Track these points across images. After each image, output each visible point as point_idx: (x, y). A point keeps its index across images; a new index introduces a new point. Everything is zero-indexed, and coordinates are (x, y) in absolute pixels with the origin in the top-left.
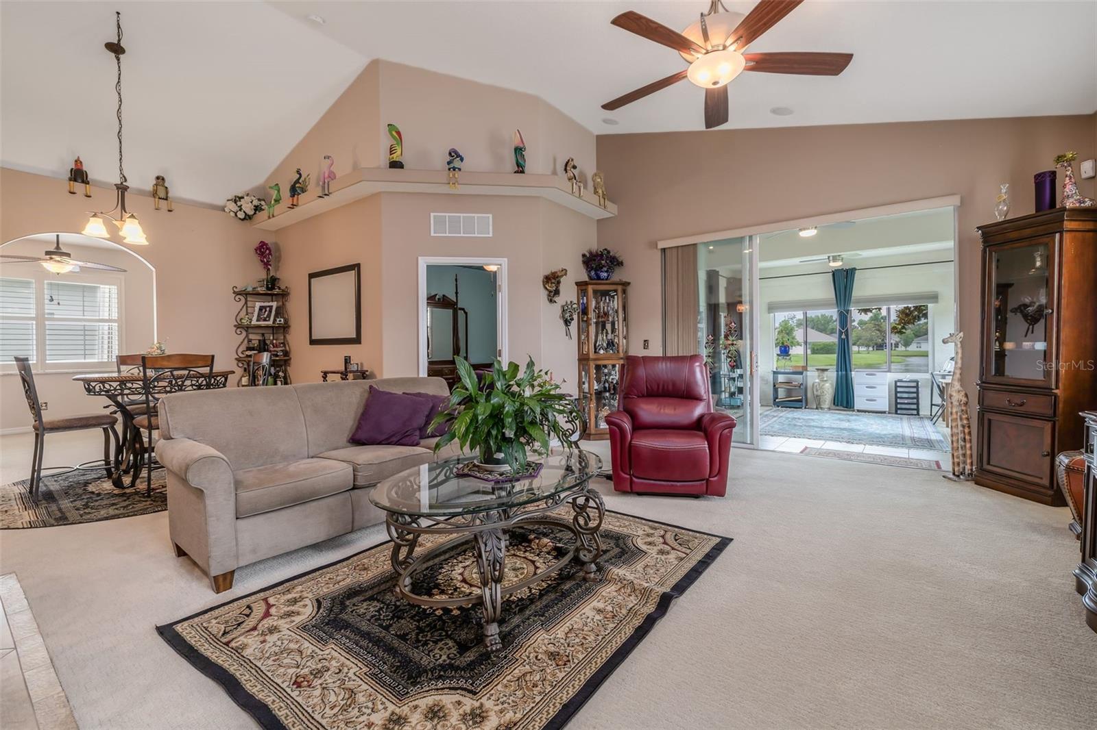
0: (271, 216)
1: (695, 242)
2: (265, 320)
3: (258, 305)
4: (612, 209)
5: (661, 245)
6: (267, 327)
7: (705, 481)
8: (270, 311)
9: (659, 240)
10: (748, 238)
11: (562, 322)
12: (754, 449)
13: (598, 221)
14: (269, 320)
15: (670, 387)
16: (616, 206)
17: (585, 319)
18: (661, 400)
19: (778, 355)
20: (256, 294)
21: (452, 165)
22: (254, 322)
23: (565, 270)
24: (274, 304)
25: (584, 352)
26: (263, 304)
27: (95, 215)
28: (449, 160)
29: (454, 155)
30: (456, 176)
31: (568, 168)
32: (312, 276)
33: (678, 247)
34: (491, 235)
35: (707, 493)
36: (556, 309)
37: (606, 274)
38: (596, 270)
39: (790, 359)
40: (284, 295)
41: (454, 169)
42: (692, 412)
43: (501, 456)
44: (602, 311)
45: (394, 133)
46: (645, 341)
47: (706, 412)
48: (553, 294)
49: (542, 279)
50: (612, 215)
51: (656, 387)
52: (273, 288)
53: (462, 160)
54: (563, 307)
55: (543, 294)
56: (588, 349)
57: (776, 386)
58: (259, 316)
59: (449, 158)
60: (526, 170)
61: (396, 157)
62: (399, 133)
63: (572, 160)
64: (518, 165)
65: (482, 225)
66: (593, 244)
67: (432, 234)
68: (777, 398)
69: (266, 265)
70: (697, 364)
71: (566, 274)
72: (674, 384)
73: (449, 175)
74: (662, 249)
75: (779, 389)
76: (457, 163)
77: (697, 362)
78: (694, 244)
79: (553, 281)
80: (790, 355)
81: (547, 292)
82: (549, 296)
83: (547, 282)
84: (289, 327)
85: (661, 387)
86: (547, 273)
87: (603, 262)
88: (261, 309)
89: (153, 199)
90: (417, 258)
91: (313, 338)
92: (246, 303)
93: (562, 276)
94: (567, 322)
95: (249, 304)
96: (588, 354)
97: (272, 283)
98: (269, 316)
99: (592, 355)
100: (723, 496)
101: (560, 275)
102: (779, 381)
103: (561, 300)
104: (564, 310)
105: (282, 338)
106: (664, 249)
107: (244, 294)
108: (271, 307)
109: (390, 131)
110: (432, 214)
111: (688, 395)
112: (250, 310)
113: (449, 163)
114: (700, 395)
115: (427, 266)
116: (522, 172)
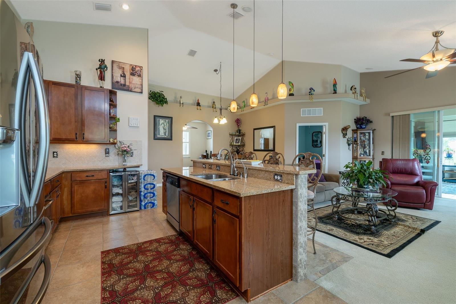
0: (243, 111)
1: (409, 113)
2: (238, 143)
3: (235, 138)
4: (368, 101)
5: (392, 115)
6: (238, 145)
7: (423, 204)
8: (239, 140)
9: (391, 113)
10: (437, 111)
11: (347, 145)
12: (439, 197)
13: (360, 106)
14: (239, 143)
15: (404, 170)
16: (369, 100)
17: (356, 143)
18: (399, 175)
19: (445, 157)
20: (235, 135)
21: (311, 93)
22: (235, 144)
23: (349, 126)
24: (240, 138)
25: (355, 156)
26: (237, 138)
27: (216, 117)
28: (309, 91)
29: (311, 89)
30: (313, 97)
31: (352, 89)
32: (254, 129)
33: (400, 115)
34: (322, 115)
35: (424, 208)
36: (345, 140)
37: (365, 126)
38: (360, 125)
39: (453, 160)
40: (243, 135)
41: (312, 94)
42: (414, 179)
43: (366, 186)
44: (362, 140)
45: (291, 84)
46: (382, 152)
47: (420, 180)
48: (345, 135)
49: (341, 129)
50: (367, 103)
51: (397, 170)
52: (240, 133)
53: (314, 91)
54: (348, 139)
55: (342, 135)
56: (357, 154)
57: (444, 172)
58: (236, 142)
59: (310, 91)
60: (337, 92)
61: (291, 92)
62: (292, 84)
63: (354, 86)
64: (334, 90)
65: (319, 111)
66: (358, 114)
67: (301, 116)
68: (444, 178)
69: (238, 126)
70: (416, 162)
71: (350, 127)
72: (405, 169)
73: (310, 97)
74: (392, 116)
75: (445, 174)
76: (313, 92)
77: (415, 161)
78: (409, 114)
79: (345, 130)
80: (452, 158)
81: (343, 134)
82: (343, 135)
83: (343, 131)
84: (245, 145)
85: (399, 170)
86: (343, 127)
87: (364, 122)
88: (236, 139)
89: (212, 108)
90: (296, 124)
91: (255, 149)
92: (232, 138)
93: (349, 128)
94: (349, 145)
95: (233, 138)
96: (357, 156)
97: (239, 131)
98: (239, 142)
99: (359, 157)
100: (432, 210)
101: (348, 128)
102: (445, 170)
103: (347, 137)
104: (348, 140)
105: (242, 148)
106: (393, 116)
107: (231, 135)
108: (239, 139)
109: (289, 84)
110: (301, 109)
111: (412, 173)
112: (233, 140)
113: (309, 92)
114: (417, 174)
115: (299, 126)
116: (336, 93)
